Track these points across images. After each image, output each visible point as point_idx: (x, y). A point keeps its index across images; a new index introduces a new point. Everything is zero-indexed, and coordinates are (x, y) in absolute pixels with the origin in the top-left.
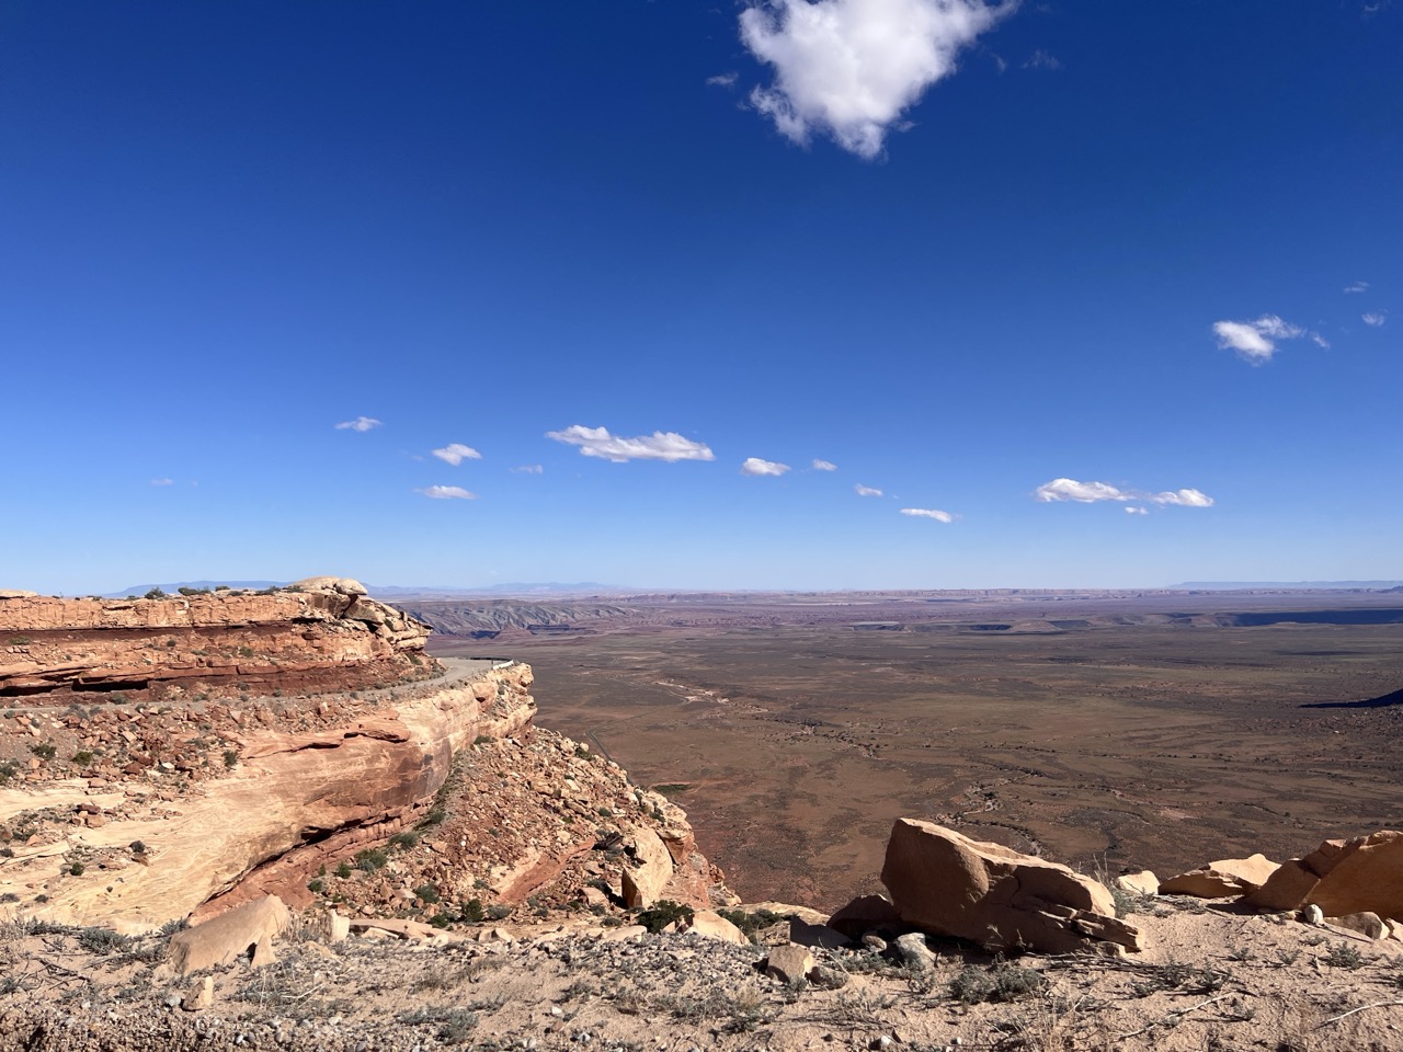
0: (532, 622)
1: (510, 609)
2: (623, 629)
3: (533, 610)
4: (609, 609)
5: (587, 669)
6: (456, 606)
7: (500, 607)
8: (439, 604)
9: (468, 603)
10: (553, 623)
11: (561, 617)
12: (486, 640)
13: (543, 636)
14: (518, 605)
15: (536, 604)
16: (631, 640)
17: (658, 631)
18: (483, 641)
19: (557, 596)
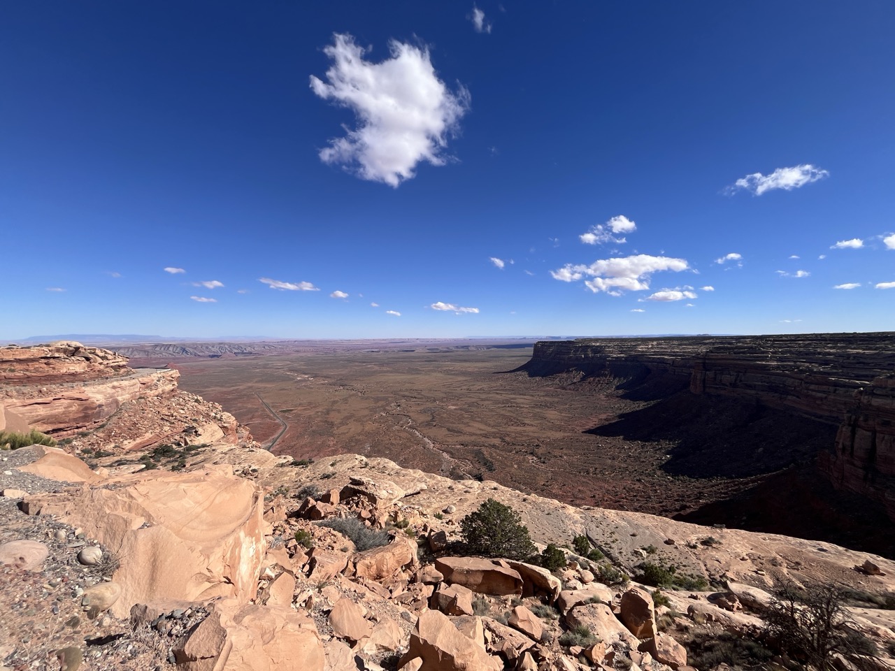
0: (236, 351)
1: (226, 346)
2: (275, 353)
3: (236, 347)
4: (269, 346)
5: (258, 369)
6: (202, 345)
7: (222, 345)
8: (193, 344)
9: (208, 344)
10: (245, 351)
11: (249, 349)
12: (216, 358)
13: (240, 357)
14: (230, 345)
15: (237, 344)
16: (277, 358)
17: (289, 354)
18: (213, 359)
19: (247, 341)
